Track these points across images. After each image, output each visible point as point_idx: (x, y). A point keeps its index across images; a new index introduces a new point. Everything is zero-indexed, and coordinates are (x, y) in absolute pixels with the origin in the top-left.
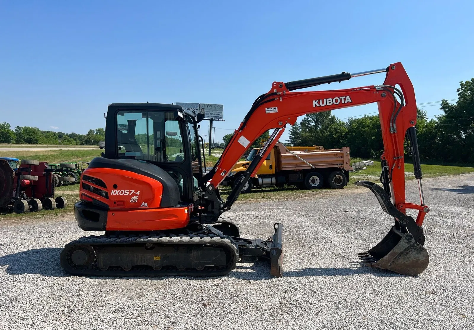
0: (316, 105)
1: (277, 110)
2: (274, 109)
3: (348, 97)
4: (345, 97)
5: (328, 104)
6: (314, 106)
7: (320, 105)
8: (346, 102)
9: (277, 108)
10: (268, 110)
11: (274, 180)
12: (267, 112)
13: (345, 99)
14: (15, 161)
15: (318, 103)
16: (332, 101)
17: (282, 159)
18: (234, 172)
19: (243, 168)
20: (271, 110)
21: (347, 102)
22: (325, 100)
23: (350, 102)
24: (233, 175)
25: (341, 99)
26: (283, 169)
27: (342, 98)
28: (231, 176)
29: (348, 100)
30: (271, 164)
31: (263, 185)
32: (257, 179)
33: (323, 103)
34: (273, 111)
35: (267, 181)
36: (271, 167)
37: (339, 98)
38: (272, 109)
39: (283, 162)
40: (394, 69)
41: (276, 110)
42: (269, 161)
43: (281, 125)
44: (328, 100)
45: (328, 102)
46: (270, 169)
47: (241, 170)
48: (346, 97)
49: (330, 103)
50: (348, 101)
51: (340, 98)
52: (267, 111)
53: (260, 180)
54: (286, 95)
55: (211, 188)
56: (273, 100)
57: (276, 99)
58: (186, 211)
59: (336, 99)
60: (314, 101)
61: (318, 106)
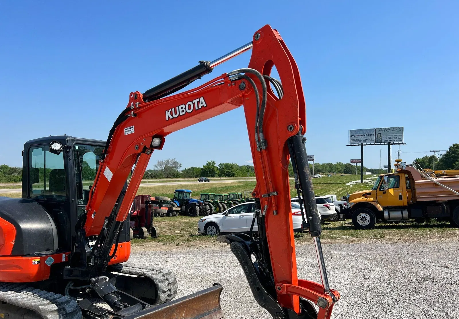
0: (169, 117)
1: (134, 130)
2: (131, 129)
3: (202, 99)
4: (198, 100)
5: (181, 114)
6: (167, 119)
7: (172, 116)
8: (200, 107)
9: (133, 126)
10: (126, 130)
11: (406, 214)
12: (126, 134)
13: (198, 102)
15: (171, 113)
16: (185, 108)
17: (416, 187)
18: (352, 203)
19: (363, 198)
20: (129, 131)
21: (202, 107)
22: (177, 108)
23: (205, 107)
24: (350, 207)
25: (194, 104)
26: (418, 200)
27: (195, 101)
28: (348, 207)
29: (202, 103)
30: (400, 194)
31: (389, 220)
32: (382, 213)
33: (176, 114)
34: (130, 131)
35: (397, 214)
36: (401, 197)
37: (192, 102)
38: (130, 129)
39: (418, 191)
40: (258, 38)
41: (133, 130)
42: (397, 190)
43: (137, 149)
44: (180, 107)
45: (181, 110)
46: (400, 200)
47: (360, 200)
48: (200, 99)
49: (183, 111)
50: (202, 105)
51: (194, 102)
52: (126, 132)
53: (386, 214)
54: (139, 108)
55: (79, 234)
56: (127, 117)
57: (129, 116)
58: (35, 261)
59: (189, 105)
60: (167, 112)
61: (171, 117)
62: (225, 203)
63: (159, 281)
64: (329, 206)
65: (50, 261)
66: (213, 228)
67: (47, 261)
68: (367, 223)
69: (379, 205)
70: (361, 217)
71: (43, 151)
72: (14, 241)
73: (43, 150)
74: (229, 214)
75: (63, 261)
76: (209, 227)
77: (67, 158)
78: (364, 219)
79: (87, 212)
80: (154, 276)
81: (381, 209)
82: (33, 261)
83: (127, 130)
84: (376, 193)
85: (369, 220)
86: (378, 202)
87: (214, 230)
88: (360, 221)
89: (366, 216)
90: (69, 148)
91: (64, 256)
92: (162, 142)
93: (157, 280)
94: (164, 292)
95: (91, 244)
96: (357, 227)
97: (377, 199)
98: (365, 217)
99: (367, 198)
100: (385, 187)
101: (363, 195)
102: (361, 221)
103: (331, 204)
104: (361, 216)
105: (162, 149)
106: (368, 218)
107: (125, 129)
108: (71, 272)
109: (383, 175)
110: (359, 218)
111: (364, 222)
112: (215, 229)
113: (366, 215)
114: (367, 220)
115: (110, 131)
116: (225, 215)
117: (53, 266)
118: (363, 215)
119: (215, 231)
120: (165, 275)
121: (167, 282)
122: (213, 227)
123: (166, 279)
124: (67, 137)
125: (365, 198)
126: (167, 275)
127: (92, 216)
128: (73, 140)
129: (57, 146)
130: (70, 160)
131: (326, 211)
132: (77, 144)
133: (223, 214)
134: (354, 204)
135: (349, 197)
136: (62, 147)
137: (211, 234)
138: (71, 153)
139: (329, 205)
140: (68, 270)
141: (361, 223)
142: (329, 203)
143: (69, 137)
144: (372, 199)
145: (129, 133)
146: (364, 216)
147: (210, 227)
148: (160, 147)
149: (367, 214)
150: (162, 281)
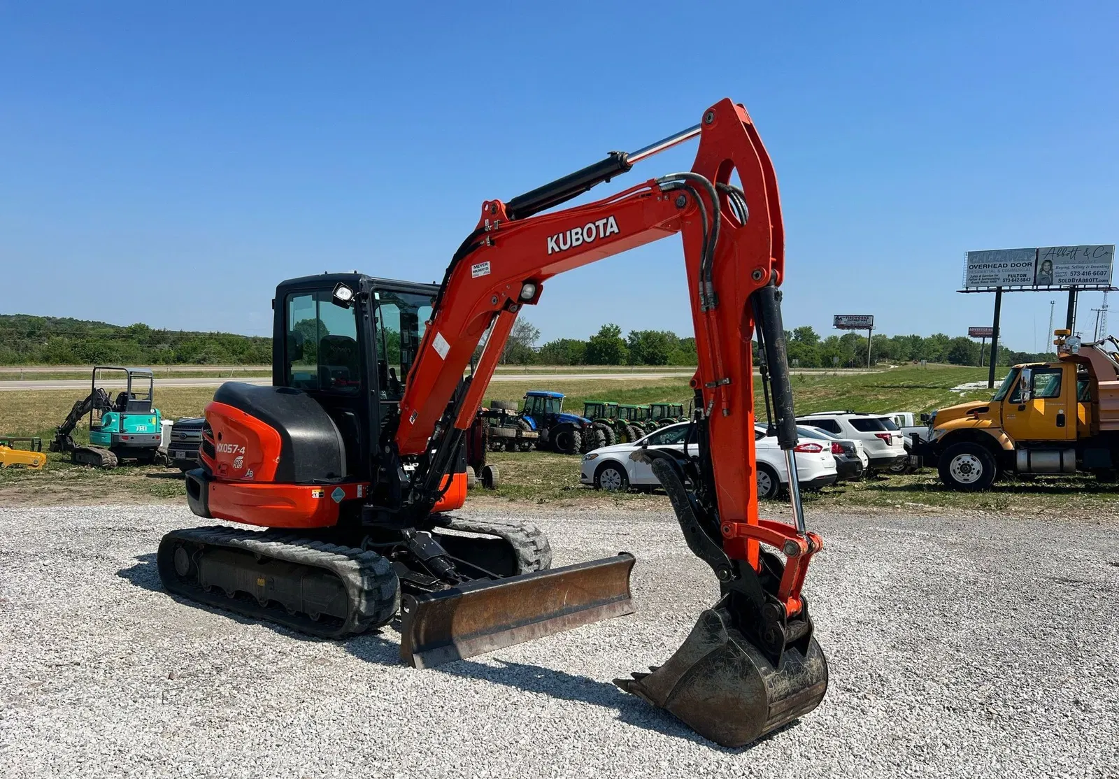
0: (552, 248)
1: (489, 270)
2: (485, 267)
3: (611, 220)
4: (605, 221)
5: (575, 244)
6: (550, 252)
7: (559, 247)
8: (608, 234)
9: (488, 263)
10: (475, 269)
11: (1070, 458)
12: (474, 275)
13: (605, 225)
14: (558, 398)
15: (557, 242)
16: (582, 234)
17: (1101, 397)
18: (940, 431)
19: (968, 420)
20: (480, 270)
21: (611, 233)
22: (568, 233)
23: (617, 233)
24: (936, 440)
25: (597, 227)
26: (1103, 428)
27: (600, 223)
28: (931, 440)
29: (612, 227)
30: (1061, 412)
31: (1029, 474)
32: (1012, 454)
33: (565, 243)
34: (483, 272)
35: (1049, 459)
36: (1061, 420)
37: (595, 224)
38: (483, 267)
39: (1103, 406)
40: (711, 121)
41: (487, 268)
42: (1054, 403)
43: (494, 303)
44: (574, 231)
45: (574, 237)
46: (1058, 425)
47: (960, 424)
48: (607, 221)
49: (577, 240)
50: (612, 230)
51: (597, 223)
52: (474, 272)
53: (1022, 458)
54: (500, 230)
55: (388, 450)
56: (478, 245)
57: (482, 243)
58: (316, 493)
59: (590, 229)
60: (549, 239)
61: (557, 249)
62: (642, 425)
63: (520, 543)
64: (888, 436)
65: (339, 496)
66: (615, 474)
67: (335, 495)
68: (973, 478)
69: (1004, 436)
70: (959, 464)
71: (315, 302)
72: (278, 458)
73: (313, 300)
74: (651, 444)
75: (358, 496)
76: (604, 472)
77: (362, 316)
78: (966, 469)
79: (401, 412)
80: (511, 535)
81: (1010, 446)
82: (313, 493)
83: (477, 269)
84: (1002, 409)
85: (978, 471)
86: (1004, 430)
87: (617, 478)
88: (957, 471)
89: (971, 462)
90: (365, 296)
91: (360, 488)
92: (538, 291)
93: (516, 541)
94: (529, 564)
95: (406, 468)
96: (948, 484)
97: (1002, 423)
98: (970, 464)
99: (976, 421)
100: (1024, 395)
101: (969, 413)
102: (959, 473)
103: (893, 433)
104: (960, 462)
105: (536, 304)
106: (977, 465)
107: (473, 267)
108: (373, 513)
109: (1022, 365)
110: (955, 465)
111: (966, 475)
112: (618, 475)
113: (972, 459)
114: (975, 472)
115: (447, 270)
116: (640, 447)
117: (343, 502)
118: (966, 458)
119: (619, 481)
120: (530, 536)
121: (534, 548)
122: (614, 471)
123: (532, 542)
124: (360, 276)
125: (974, 419)
126: (534, 535)
127: (410, 420)
128: (371, 282)
129: (344, 294)
130: (367, 318)
131: (882, 448)
132: (376, 290)
133: (636, 445)
134: (946, 432)
135: (934, 417)
136: (353, 295)
137: (610, 487)
138: (368, 306)
139: (890, 434)
140: (370, 510)
141: (959, 478)
142: (889, 430)
143: (364, 276)
144: (990, 422)
145: (481, 274)
146: (968, 462)
147: (608, 471)
148: (534, 300)
149: (974, 457)
150: (525, 545)
